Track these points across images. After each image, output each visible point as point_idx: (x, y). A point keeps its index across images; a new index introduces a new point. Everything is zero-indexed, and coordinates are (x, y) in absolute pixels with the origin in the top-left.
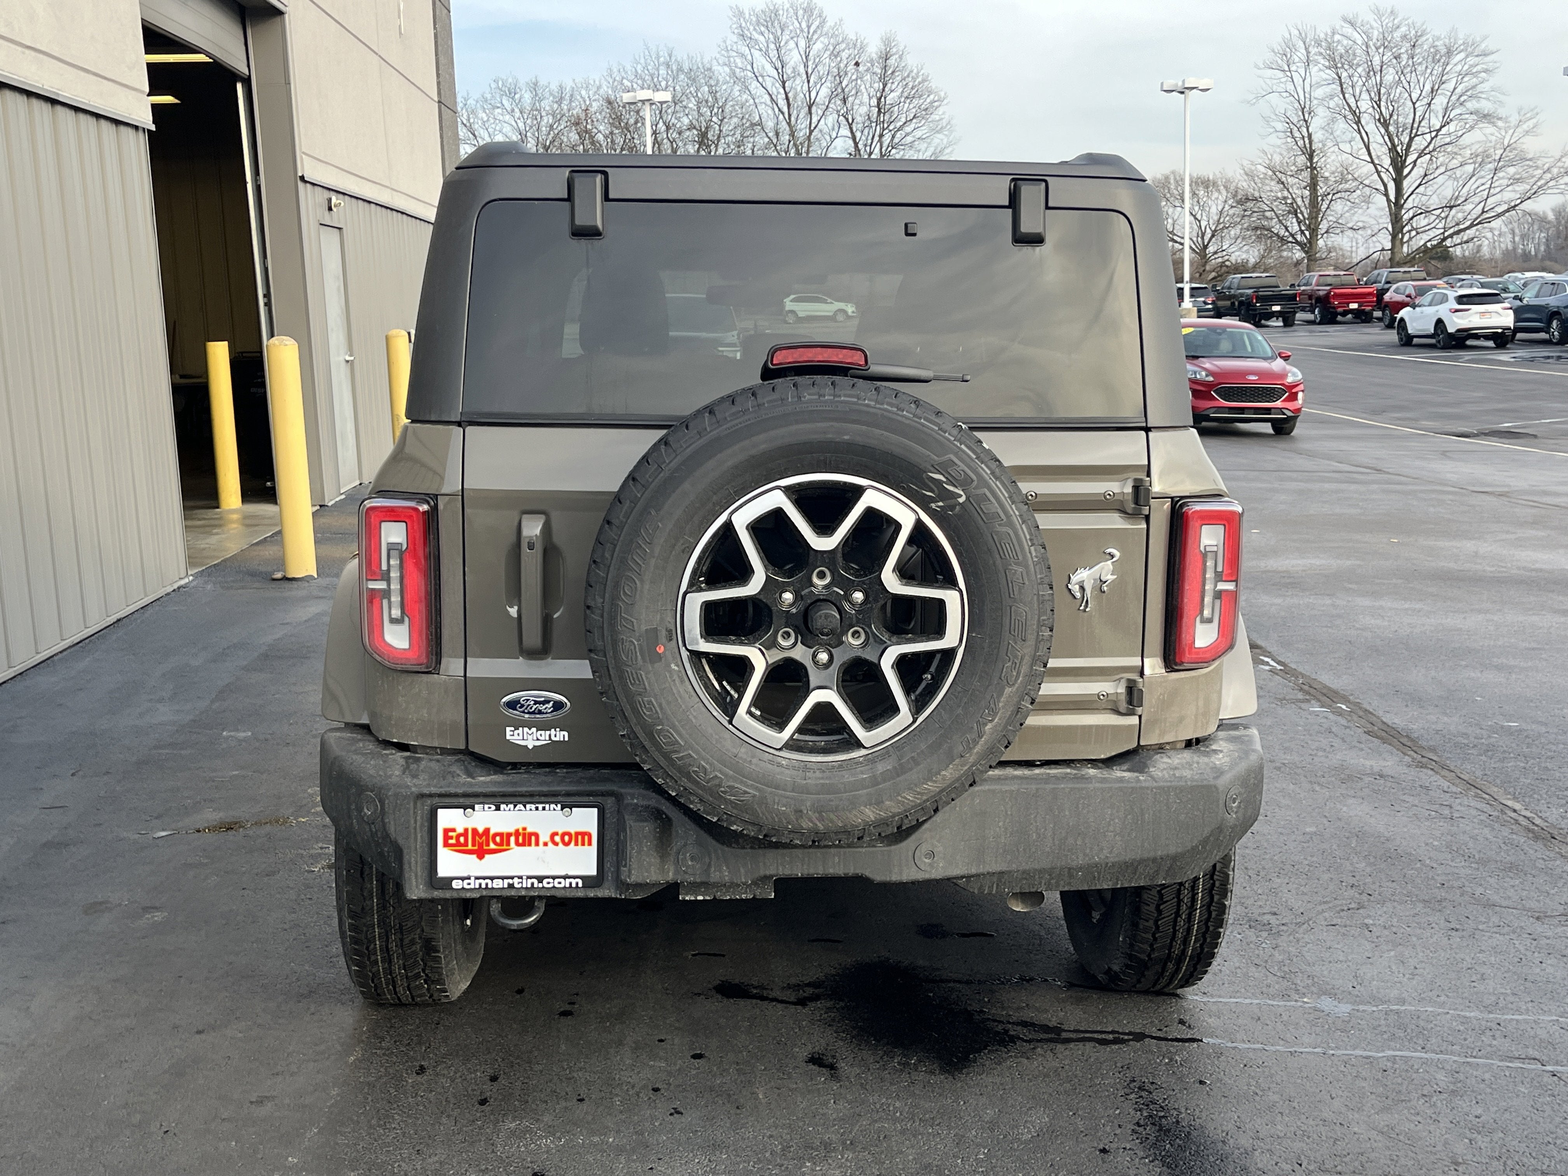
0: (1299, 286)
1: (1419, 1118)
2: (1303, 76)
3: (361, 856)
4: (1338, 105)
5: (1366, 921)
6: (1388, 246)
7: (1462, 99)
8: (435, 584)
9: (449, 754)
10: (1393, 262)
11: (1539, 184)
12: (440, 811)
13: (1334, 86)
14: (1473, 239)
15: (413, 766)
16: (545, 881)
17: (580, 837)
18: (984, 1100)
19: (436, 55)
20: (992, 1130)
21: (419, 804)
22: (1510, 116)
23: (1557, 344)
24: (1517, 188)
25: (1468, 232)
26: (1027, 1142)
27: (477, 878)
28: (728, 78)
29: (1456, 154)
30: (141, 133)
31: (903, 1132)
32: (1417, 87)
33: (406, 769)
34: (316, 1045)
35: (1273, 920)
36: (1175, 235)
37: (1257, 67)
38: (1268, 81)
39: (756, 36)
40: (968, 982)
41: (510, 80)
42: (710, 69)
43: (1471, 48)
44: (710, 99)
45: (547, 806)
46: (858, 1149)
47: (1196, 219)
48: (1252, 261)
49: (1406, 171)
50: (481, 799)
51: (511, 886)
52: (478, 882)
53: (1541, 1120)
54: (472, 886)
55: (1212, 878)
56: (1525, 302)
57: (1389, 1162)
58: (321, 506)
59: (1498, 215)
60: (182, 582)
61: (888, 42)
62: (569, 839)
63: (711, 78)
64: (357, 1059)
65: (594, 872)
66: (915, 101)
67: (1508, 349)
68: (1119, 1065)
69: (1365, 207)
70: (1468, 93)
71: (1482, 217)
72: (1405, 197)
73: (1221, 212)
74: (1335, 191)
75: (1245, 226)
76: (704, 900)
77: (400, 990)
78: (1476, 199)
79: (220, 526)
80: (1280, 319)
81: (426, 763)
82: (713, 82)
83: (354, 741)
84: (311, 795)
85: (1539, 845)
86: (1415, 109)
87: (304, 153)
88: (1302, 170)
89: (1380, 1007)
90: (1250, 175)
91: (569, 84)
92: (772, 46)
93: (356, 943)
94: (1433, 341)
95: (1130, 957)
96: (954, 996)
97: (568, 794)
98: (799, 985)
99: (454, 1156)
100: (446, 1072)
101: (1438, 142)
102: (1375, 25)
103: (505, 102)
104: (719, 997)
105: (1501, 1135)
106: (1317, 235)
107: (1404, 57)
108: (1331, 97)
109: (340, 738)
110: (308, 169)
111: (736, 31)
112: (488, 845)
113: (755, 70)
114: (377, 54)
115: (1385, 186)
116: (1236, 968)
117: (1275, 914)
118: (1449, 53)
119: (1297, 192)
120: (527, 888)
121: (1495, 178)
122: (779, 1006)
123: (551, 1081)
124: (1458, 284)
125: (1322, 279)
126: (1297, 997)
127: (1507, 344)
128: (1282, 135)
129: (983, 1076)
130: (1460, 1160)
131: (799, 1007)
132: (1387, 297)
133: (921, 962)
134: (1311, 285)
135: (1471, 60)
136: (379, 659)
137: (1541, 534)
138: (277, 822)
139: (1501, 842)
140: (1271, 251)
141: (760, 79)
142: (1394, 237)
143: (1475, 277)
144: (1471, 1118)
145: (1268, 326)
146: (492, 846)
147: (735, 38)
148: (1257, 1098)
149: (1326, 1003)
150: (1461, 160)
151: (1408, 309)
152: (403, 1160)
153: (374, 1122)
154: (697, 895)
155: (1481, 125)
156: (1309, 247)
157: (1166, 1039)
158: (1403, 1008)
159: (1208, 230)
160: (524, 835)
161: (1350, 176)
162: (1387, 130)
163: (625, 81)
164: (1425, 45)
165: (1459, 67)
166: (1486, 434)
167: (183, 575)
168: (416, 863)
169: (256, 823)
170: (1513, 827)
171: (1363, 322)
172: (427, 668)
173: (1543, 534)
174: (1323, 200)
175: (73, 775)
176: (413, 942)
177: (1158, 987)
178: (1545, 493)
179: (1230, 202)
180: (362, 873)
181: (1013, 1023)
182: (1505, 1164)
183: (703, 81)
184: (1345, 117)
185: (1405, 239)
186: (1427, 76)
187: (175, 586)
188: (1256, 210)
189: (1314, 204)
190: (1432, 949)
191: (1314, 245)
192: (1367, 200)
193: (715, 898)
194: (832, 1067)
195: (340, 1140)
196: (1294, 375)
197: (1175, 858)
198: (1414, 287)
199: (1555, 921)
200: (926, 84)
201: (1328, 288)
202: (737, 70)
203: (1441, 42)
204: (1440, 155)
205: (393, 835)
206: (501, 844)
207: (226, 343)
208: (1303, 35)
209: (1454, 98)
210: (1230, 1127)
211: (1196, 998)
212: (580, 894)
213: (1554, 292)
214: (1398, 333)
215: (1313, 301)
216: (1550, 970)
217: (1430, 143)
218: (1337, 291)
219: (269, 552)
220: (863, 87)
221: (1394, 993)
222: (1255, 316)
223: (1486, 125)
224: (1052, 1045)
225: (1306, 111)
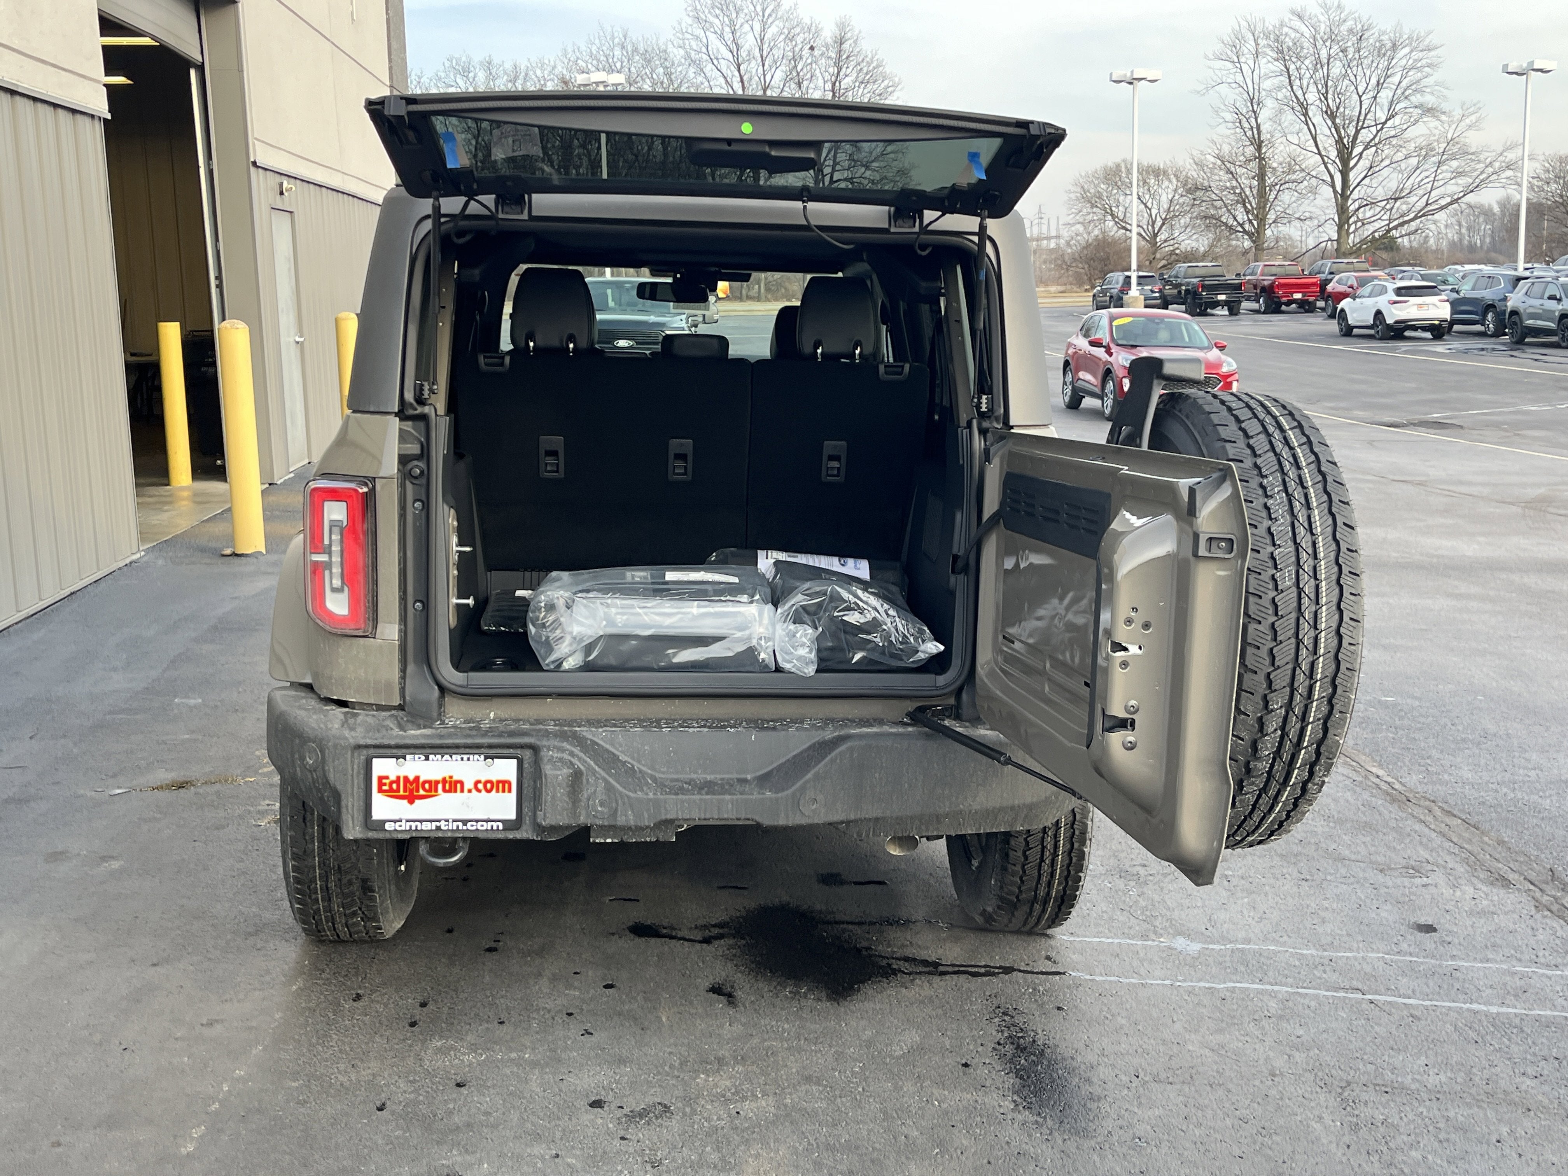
0: (1244, 275)
1: (1247, 1038)
2: (1252, 68)
3: (304, 802)
4: (1286, 97)
5: (1226, 873)
6: (1335, 236)
7: (1407, 93)
8: (372, 557)
9: (383, 710)
10: (1339, 253)
11: (1481, 177)
12: (374, 760)
13: (1282, 78)
14: (1417, 230)
15: (351, 721)
16: (469, 824)
17: (501, 785)
18: (863, 1023)
19: (389, 40)
20: (868, 1048)
21: (356, 754)
22: (1454, 110)
23: (1492, 336)
24: (1460, 182)
25: (1412, 223)
26: (898, 1058)
27: (408, 821)
28: (683, 61)
29: (1401, 146)
30: (96, 121)
31: (789, 1049)
32: (1364, 80)
33: (344, 723)
34: (262, 976)
35: (1142, 871)
36: (1125, 222)
37: (1206, 57)
38: (1217, 72)
39: (711, 18)
40: (860, 924)
41: (464, 59)
42: (665, 51)
43: (1416, 43)
44: (666, 81)
45: (471, 757)
46: (748, 1063)
47: (1146, 207)
48: (1202, 249)
49: (1352, 163)
50: (412, 751)
51: (438, 828)
52: (408, 824)
53: (1354, 1039)
54: (403, 828)
55: (1072, 827)
56: (1462, 294)
57: (1215, 1074)
58: (270, 484)
59: (1442, 208)
60: (135, 557)
61: (842, 26)
62: (491, 786)
63: (666, 59)
64: (299, 988)
65: (512, 816)
66: (870, 87)
67: (1445, 340)
68: (988, 993)
69: (1312, 198)
70: (1413, 87)
71: (1426, 210)
72: (1351, 189)
73: (1171, 201)
74: (1282, 182)
75: (1195, 214)
76: (612, 843)
77: (339, 927)
78: (1420, 192)
79: (170, 503)
80: (1226, 308)
81: (363, 717)
82: (667, 64)
83: (297, 699)
84: (258, 757)
85: (1394, 808)
86: (1361, 102)
87: (256, 139)
88: (1250, 161)
89: (1228, 946)
90: (1200, 165)
91: (523, 64)
92: (727, 29)
93: (298, 883)
94: (1372, 332)
95: (1001, 898)
96: (846, 935)
97: (491, 746)
98: (705, 926)
99: (385, 1069)
100: (380, 999)
101: (1384, 134)
102: (1322, 18)
103: (458, 81)
104: (632, 936)
105: (1317, 1052)
106: (1265, 225)
107: (1351, 51)
108: (1279, 88)
109: (285, 695)
110: (261, 155)
111: (691, 14)
112: (418, 791)
113: (711, 53)
114: (328, 40)
115: (1332, 177)
116: (1103, 912)
117: (1145, 866)
118: (1394, 47)
119: (1245, 181)
120: (453, 830)
121: (1439, 171)
122: (686, 943)
123: (474, 1007)
124: (1400, 276)
125: (1267, 269)
126: (1154, 937)
127: (1443, 335)
128: (1230, 125)
129: (866, 1003)
130: (1278, 1072)
131: (705, 945)
132: (1329, 288)
133: (818, 907)
134: (1256, 274)
135: (1415, 55)
136: (321, 624)
137: (1450, 521)
138: (226, 781)
139: (1359, 804)
140: (1219, 240)
141: (715, 62)
142: (1340, 227)
143: (1416, 268)
144: (1293, 1038)
145: (1213, 315)
146: (422, 792)
147: (690, 21)
148: (1107, 1022)
149: (1180, 943)
150: (1406, 153)
151: (1348, 300)
152: (339, 1072)
153: (314, 1041)
154: (606, 838)
155: (1425, 119)
156: (1256, 236)
157: (1032, 973)
158: (1249, 947)
159: (1158, 219)
160: (450, 782)
161: (1297, 167)
162: (1334, 123)
163: (579, 62)
164: (1371, 39)
165: (1404, 62)
166: (1415, 425)
167: (135, 549)
168: (353, 806)
169: (206, 783)
170: (1374, 791)
171: (1307, 311)
172: (364, 632)
173: (1451, 522)
174: (1270, 190)
175: (31, 738)
176: (350, 883)
177: (1028, 928)
178: (1461, 483)
179: (1180, 191)
180: (304, 819)
181: (897, 959)
182: (1316, 1075)
183: (657, 62)
184: (1293, 109)
185: (1351, 230)
186: (1373, 69)
187: (127, 561)
188: (1204, 199)
189: (1262, 194)
190: (1282, 896)
191: (1262, 235)
192: (1314, 191)
193: (622, 841)
194: (730, 995)
195: (283, 1055)
196: (1229, 364)
197: (1031, 807)
198: (1356, 278)
199: (1396, 874)
200: (881, 69)
201: (1273, 278)
202: (693, 53)
203: (1387, 37)
204: (1385, 148)
205: (332, 781)
206: (430, 791)
207: (178, 323)
208: (1252, 27)
209: (1399, 92)
210: (1081, 1045)
211: (1063, 937)
212: (501, 836)
213: (1489, 286)
214: (1339, 323)
215: (1258, 291)
216: (1384, 914)
217: (1375, 136)
218: (1280, 281)
219: (218, 528)
220: (818, 71)
221: (1241, 935)
222: (1200, 305)
223: (1430, 119)
224: (930, 977)
225: (1254, 102)
